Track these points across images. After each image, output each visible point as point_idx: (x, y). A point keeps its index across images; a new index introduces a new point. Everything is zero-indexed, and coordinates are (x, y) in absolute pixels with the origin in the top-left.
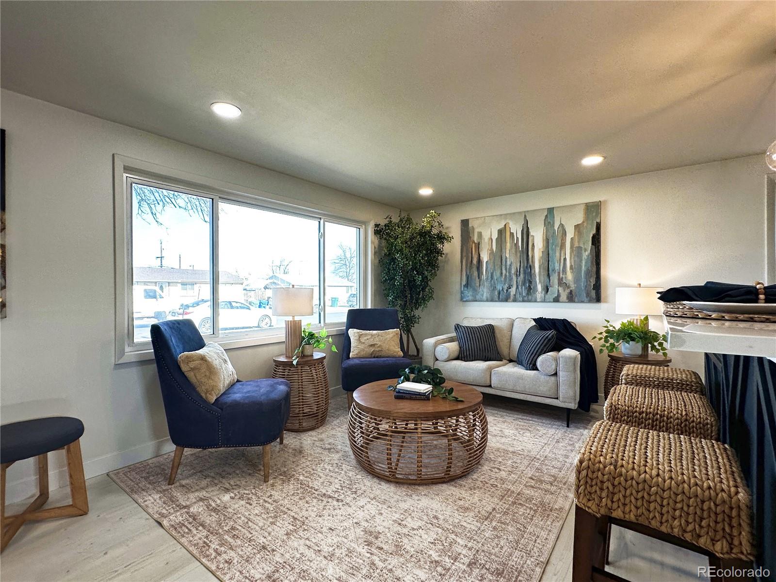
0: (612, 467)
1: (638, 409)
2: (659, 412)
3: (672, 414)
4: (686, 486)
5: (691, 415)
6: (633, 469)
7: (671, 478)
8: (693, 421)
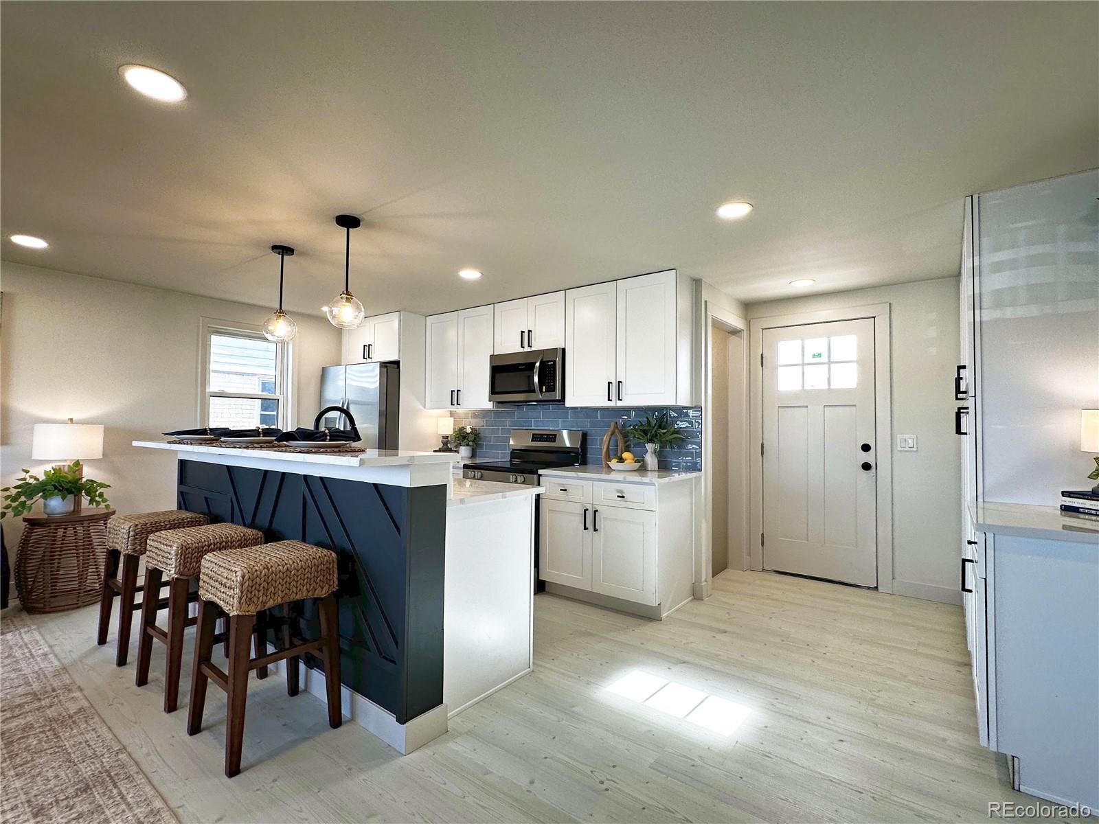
0: (266, 570)
1: (206, 543)
2: (224, 540)
3: (234, 538)
4: (309, 561)
5: (247, 535)
6: (279, 565)
7: (301, 561)
8: (249, 539)
